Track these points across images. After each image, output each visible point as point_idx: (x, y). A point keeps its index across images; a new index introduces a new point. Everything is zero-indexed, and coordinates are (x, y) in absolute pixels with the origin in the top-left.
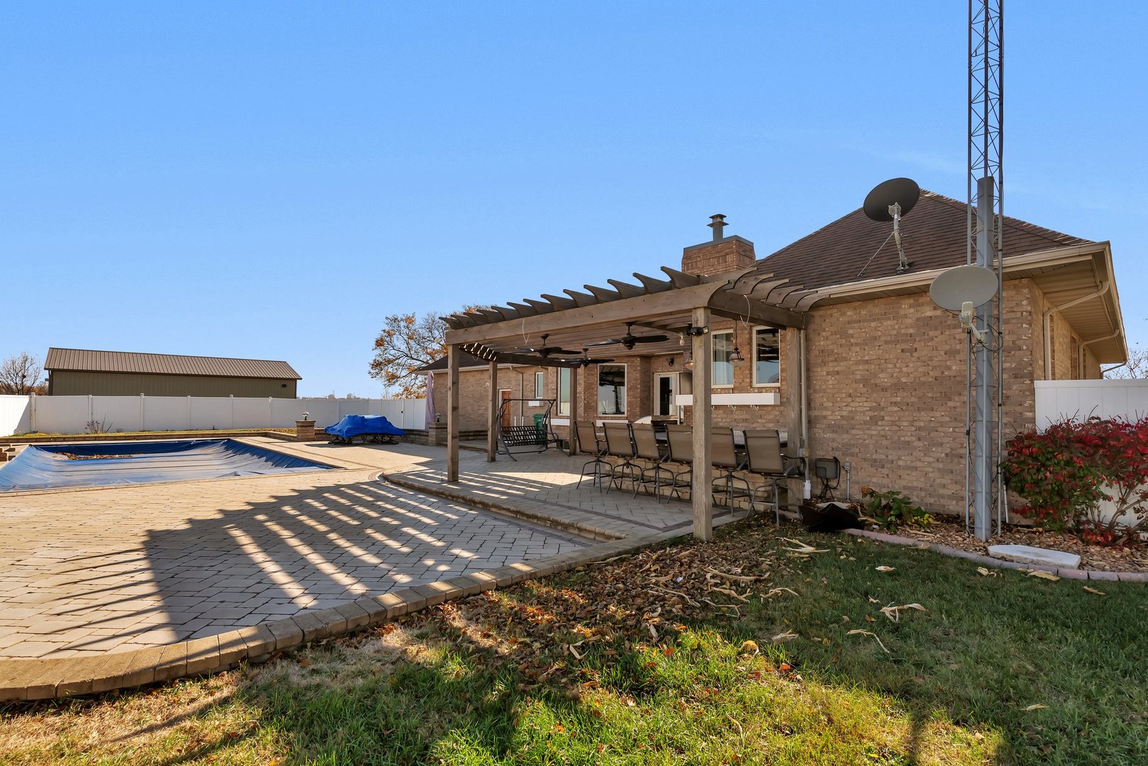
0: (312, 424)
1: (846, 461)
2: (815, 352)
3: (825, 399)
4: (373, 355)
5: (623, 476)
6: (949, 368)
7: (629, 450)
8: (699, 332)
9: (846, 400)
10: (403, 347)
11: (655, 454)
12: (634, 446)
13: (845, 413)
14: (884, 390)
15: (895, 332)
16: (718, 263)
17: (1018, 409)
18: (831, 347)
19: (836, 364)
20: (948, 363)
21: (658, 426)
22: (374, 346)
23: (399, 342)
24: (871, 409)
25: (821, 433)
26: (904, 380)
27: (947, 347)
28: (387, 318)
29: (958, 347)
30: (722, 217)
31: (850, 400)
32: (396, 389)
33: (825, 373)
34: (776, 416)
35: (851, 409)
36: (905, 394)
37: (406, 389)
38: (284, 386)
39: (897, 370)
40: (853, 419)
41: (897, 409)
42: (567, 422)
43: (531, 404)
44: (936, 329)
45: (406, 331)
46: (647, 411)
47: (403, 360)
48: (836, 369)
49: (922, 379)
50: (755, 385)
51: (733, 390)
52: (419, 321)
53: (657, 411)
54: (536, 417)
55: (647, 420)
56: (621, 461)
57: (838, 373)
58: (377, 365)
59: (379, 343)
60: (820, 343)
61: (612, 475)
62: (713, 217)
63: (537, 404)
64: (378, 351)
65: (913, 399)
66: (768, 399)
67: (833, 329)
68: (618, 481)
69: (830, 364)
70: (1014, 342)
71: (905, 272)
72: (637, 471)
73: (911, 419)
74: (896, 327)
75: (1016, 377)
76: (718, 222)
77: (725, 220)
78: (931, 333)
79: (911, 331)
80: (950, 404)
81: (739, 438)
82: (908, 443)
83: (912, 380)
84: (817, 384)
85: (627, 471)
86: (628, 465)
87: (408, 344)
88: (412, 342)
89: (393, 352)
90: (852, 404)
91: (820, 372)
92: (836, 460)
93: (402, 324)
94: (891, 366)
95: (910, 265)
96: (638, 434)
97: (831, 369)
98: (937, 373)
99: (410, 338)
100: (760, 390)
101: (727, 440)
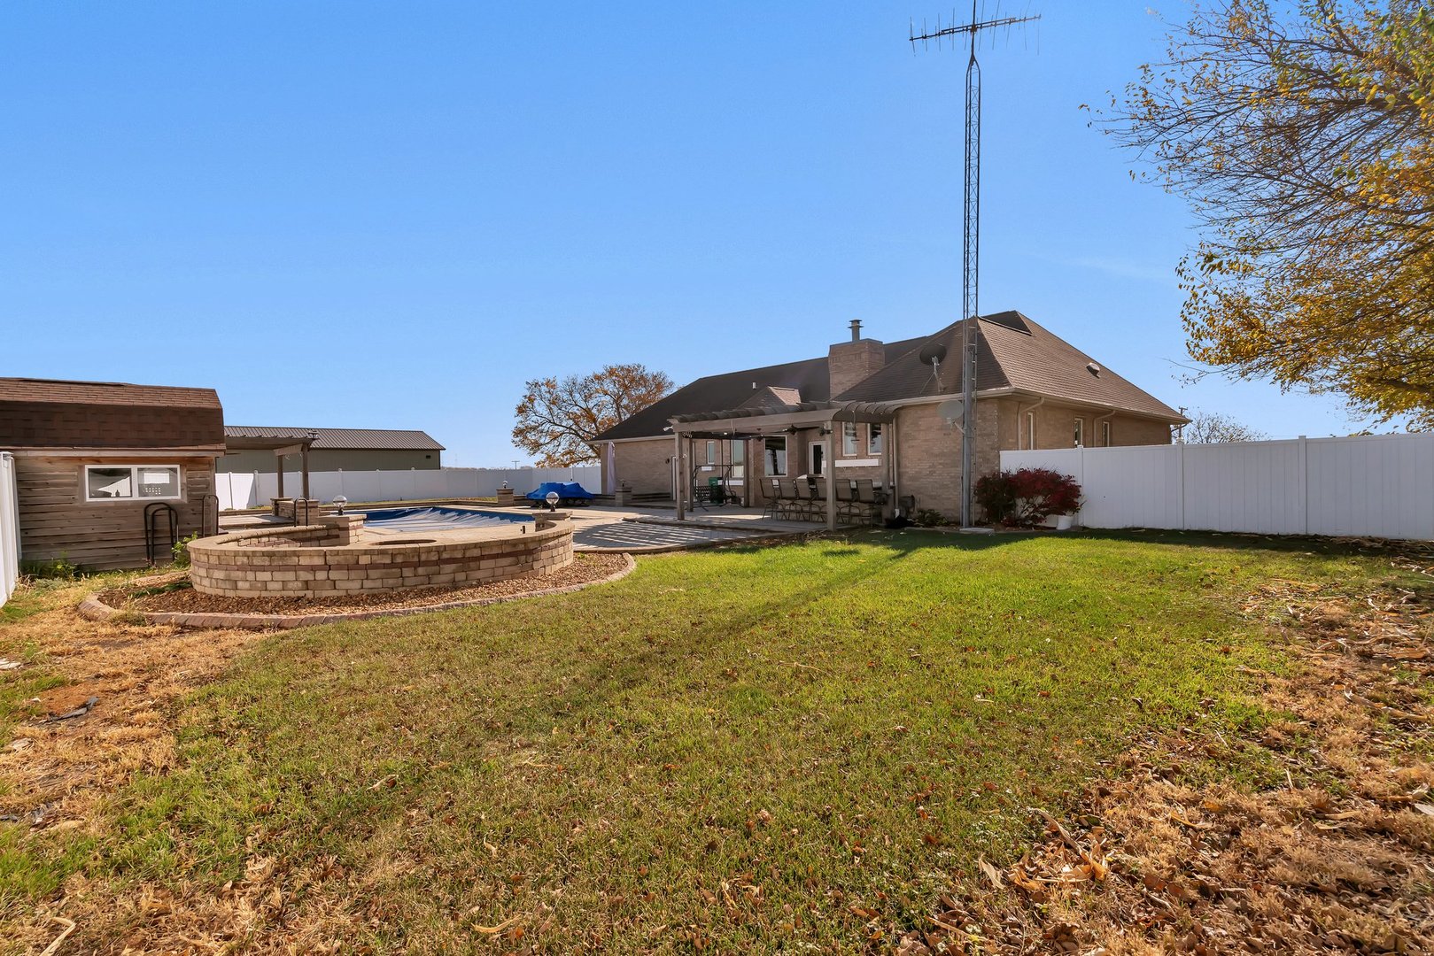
0: (510, 492)
1: (917, 497)
2: (902, 434)
3: (908, 461)
4: (514, 422)
5: (791, 511)
7: (793, 495)
8: (829, 432)
9: (917, 462)
10: (545, 412)
11: (809, 496)
12: (797, 492)
13: (917, 470)
14: (937, 456)
16: (855, 359)
17: (992, 465)
18: (910, 432)
19: (913, 441)
21: (811, 481)
22: (516, 413)
23: (541, 407)
24: (930, 467)
25: (905, 482)
28: (527, 383)
30: (858, 321)
31: (919, 462)
32: (540, 457)
33: (907, 447)
34: (880, 472)
35: (920, 467)
37: (549, 457)
38: (428, 457)
40: (921, 473)
42: (741, 483)
43: (704, 469)
45: (548, 395)
46: (804, 470)
47: (546, 427)
48: (913, 444)
50: (869, 454)
51: (857, 458)
52: (560, 384)
53: (812, 471)
54: (710, 480)
55: (805, 477)
56: (789, 502)
57: (914, 447)
58: (519, 432)
59: (521, 410)
60: (905, 429)
61: (783, 511)
62: (851, 323)
63: (710, 468)
64: (520, 418)
66: (875, 462)
67: (910, 422)
68: (787, 514)
69: (909, 442)
70: (991, 431)
71: (942, 394)
72: (799, 508)
75: (992, 449)
76: (856, 326)
77: (861, 324)
81: (853, 485)
82: (946, 485)
84: (903, 453)
85: (793, 508)
86: (793, 504)
87: (550, 409)
88: (555, 408)
89: (534, 418)
91: (905, 446)
92: (912, 496)
93: (544, 388)
94: (939, 443)
95: (945, 389)
96: (799, 485)
97: (910, 444)
99: (554, 403)
100: (872, 457)
101: (847, 485)
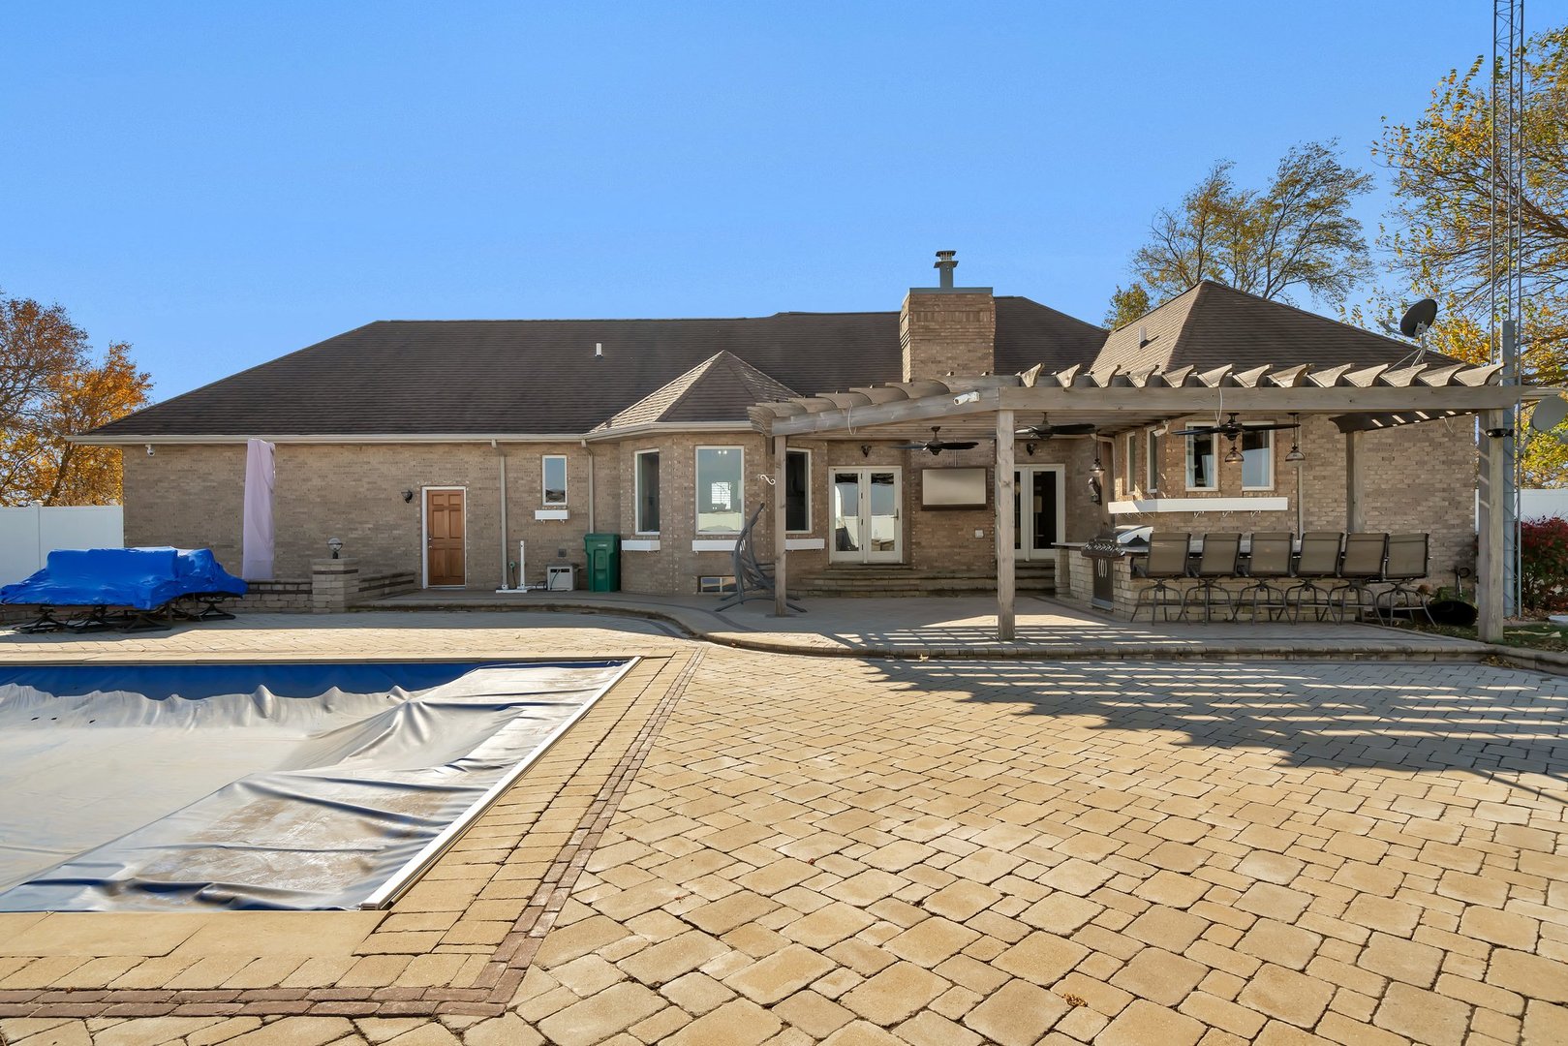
3: (1311, 505)
6: (1419, 477)
9: (1331, 505)
13: (1330, 519)
15: (1376, 441)
16: (968, 320)
17: (1467, 512)
18: (1319, 451)
19: (1322, 468)
20: (1419, 472)
26: (1383, 487)
27: (1418, 458)
29: (1426, 458)
31: (1335, 505)
33: (1311, 478)
34: (1273, 522)
35: (1336, 514)
36: (1384, 500)
39: (1378, 477)
40: (1338, 524)
41: (1377, 513)
44: (1409, 441)
48: (1323, 474)
49: (1398, 486)
50: (1243, 487)
57: (1324, 478)
62: (938, 254)
65: (1391, 505)
66: (1279, 503)
67: (1319, 432)
69: (1317, 468)
70: (1464, 457)
73: (1388, 522)
74: (1378, 436)
76: (946, 263)
77: (956, 260)
78: (1406, 445)
79: (1390, 441)
80: (1419, 508)
83: (1390, 486)
90: (1338, 510)
94: (1372, 473)
97: (1318, 473)
98: (1409, 481)
